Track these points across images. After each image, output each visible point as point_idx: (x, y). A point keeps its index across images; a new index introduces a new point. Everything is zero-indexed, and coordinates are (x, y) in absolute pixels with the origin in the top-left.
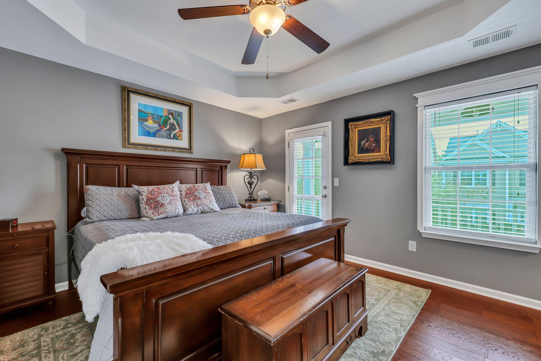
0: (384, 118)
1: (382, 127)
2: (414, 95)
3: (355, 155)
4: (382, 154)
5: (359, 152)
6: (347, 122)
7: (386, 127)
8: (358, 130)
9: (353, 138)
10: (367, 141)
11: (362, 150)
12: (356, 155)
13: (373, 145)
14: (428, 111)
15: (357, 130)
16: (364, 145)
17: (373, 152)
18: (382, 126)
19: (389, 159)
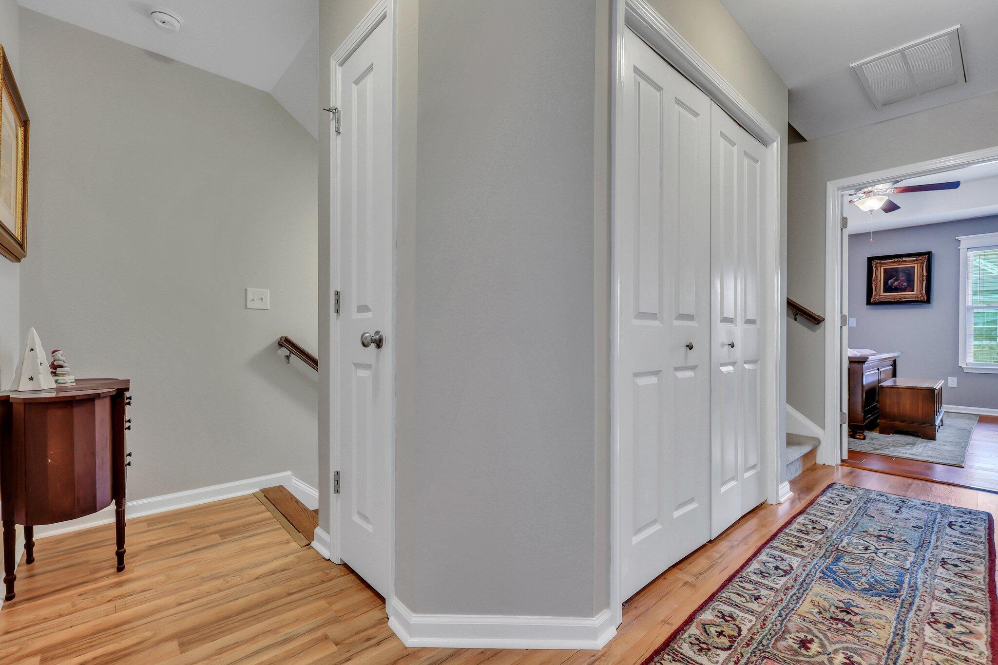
0: (920, 258)
1: (917, 267)
2: (957, 238)
3: (880, 293)
4: (916, 292)
5: (885, 291)
6: (870, 260)
7: (923, 267)
8: (884, 269)
9: (876, 276)
10: (896, 280)
11: (888, 289)
12: (882, 293)
13: (904, 284)
14: (971, 253)
15: (882, 268)
16: (892, 284)
17: (905, 291)
18: (916, 265)
19: (926, 298)
